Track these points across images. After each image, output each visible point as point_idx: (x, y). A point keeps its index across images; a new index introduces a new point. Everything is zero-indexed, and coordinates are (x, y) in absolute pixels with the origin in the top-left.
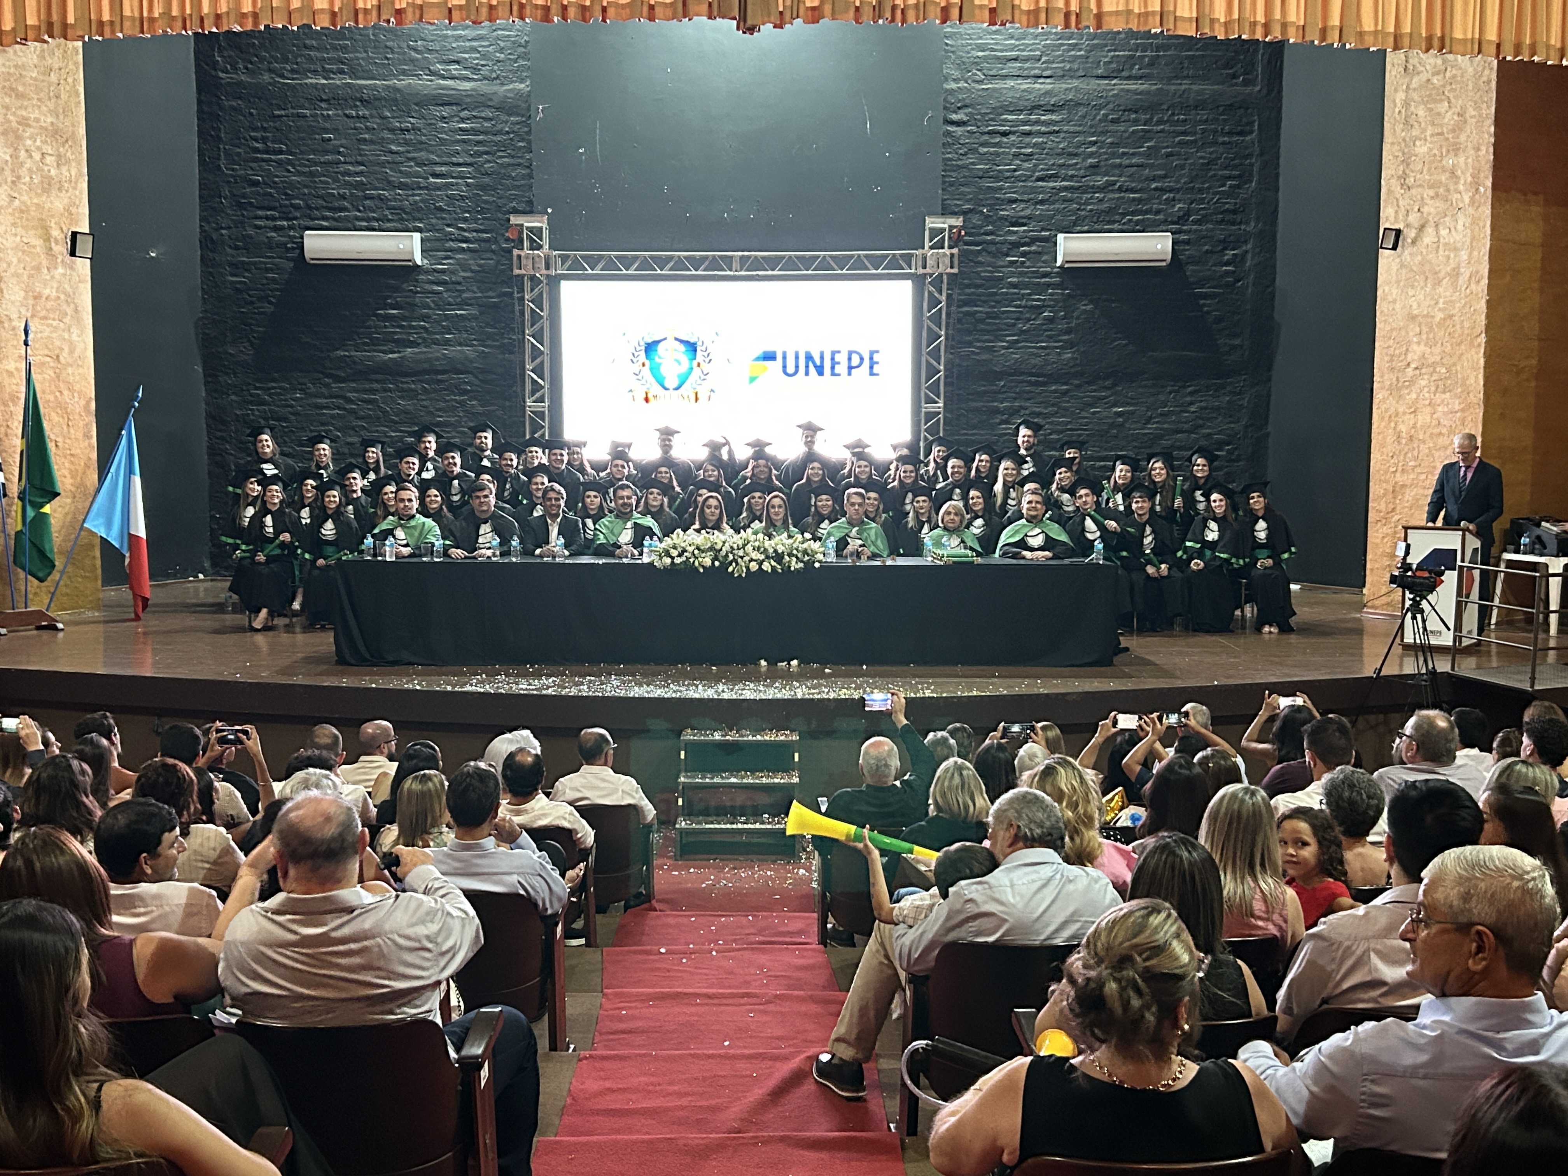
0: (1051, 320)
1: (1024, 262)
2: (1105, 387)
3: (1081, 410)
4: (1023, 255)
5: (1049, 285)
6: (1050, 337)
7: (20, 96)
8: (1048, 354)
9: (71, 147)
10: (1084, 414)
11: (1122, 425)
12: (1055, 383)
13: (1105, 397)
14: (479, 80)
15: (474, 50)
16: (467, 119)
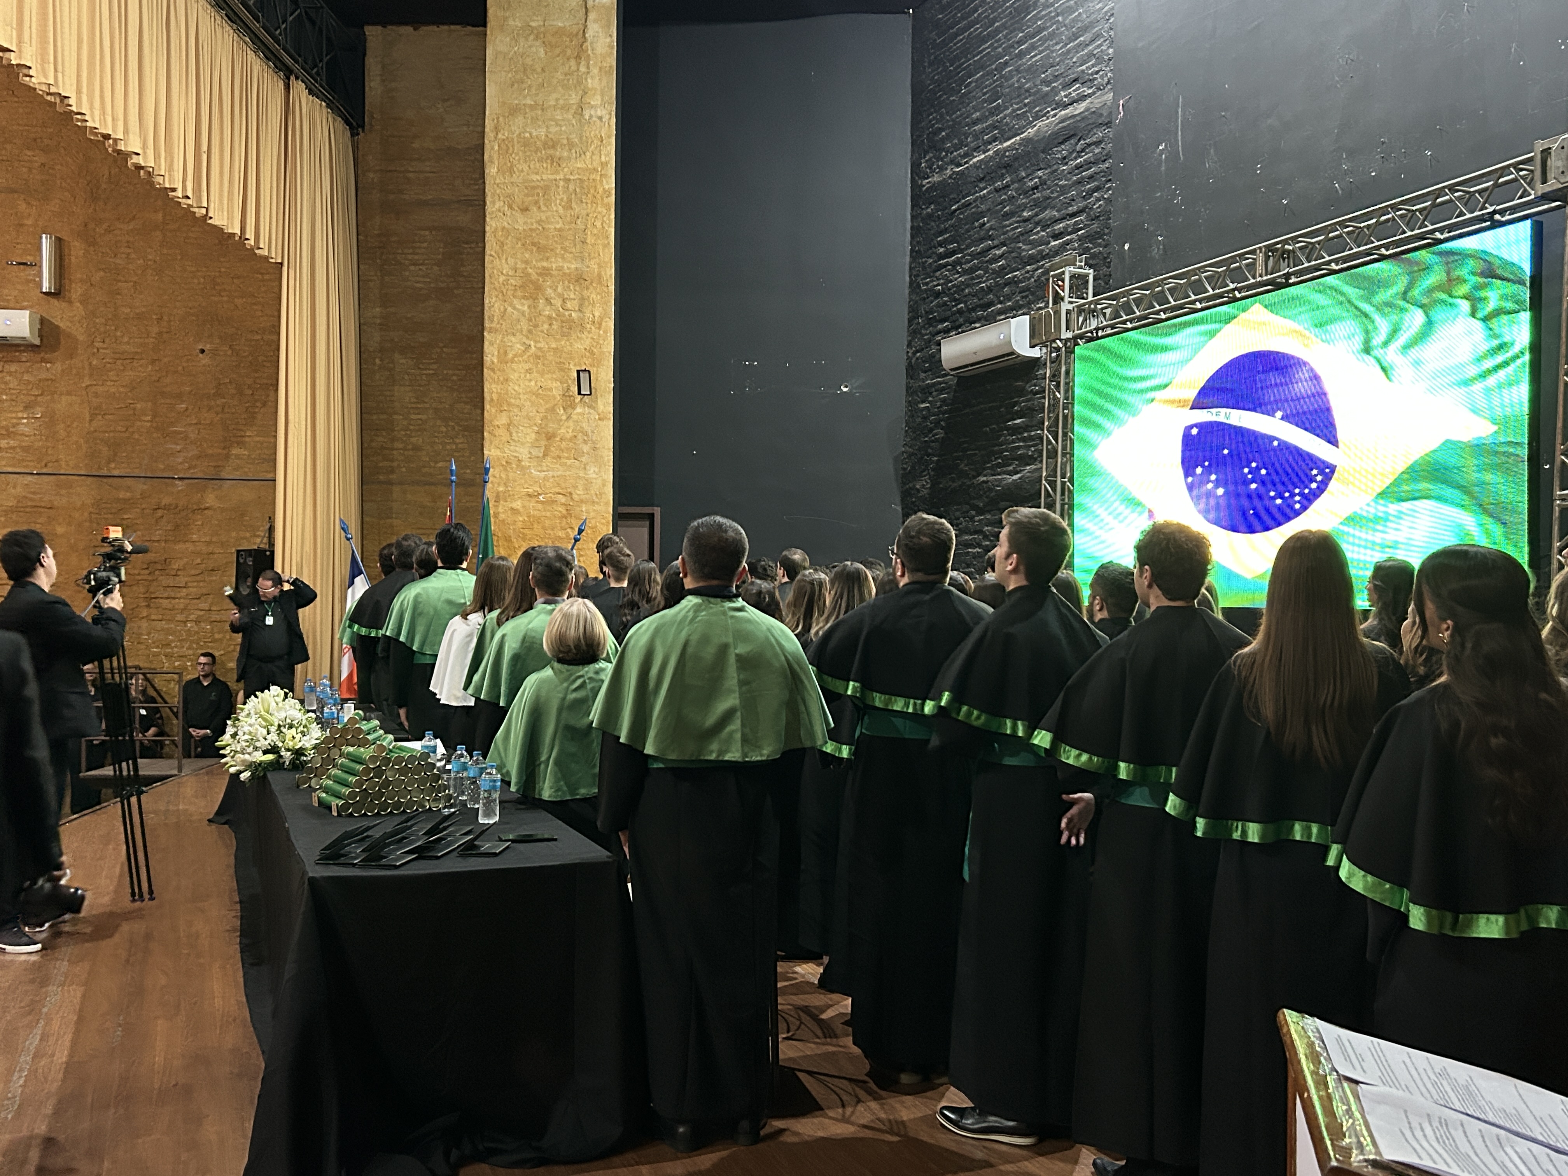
7: (541, 249)
9: (595, 288)
14: (1094, 93)
15: (1091, 55)
16: (1083, 150)
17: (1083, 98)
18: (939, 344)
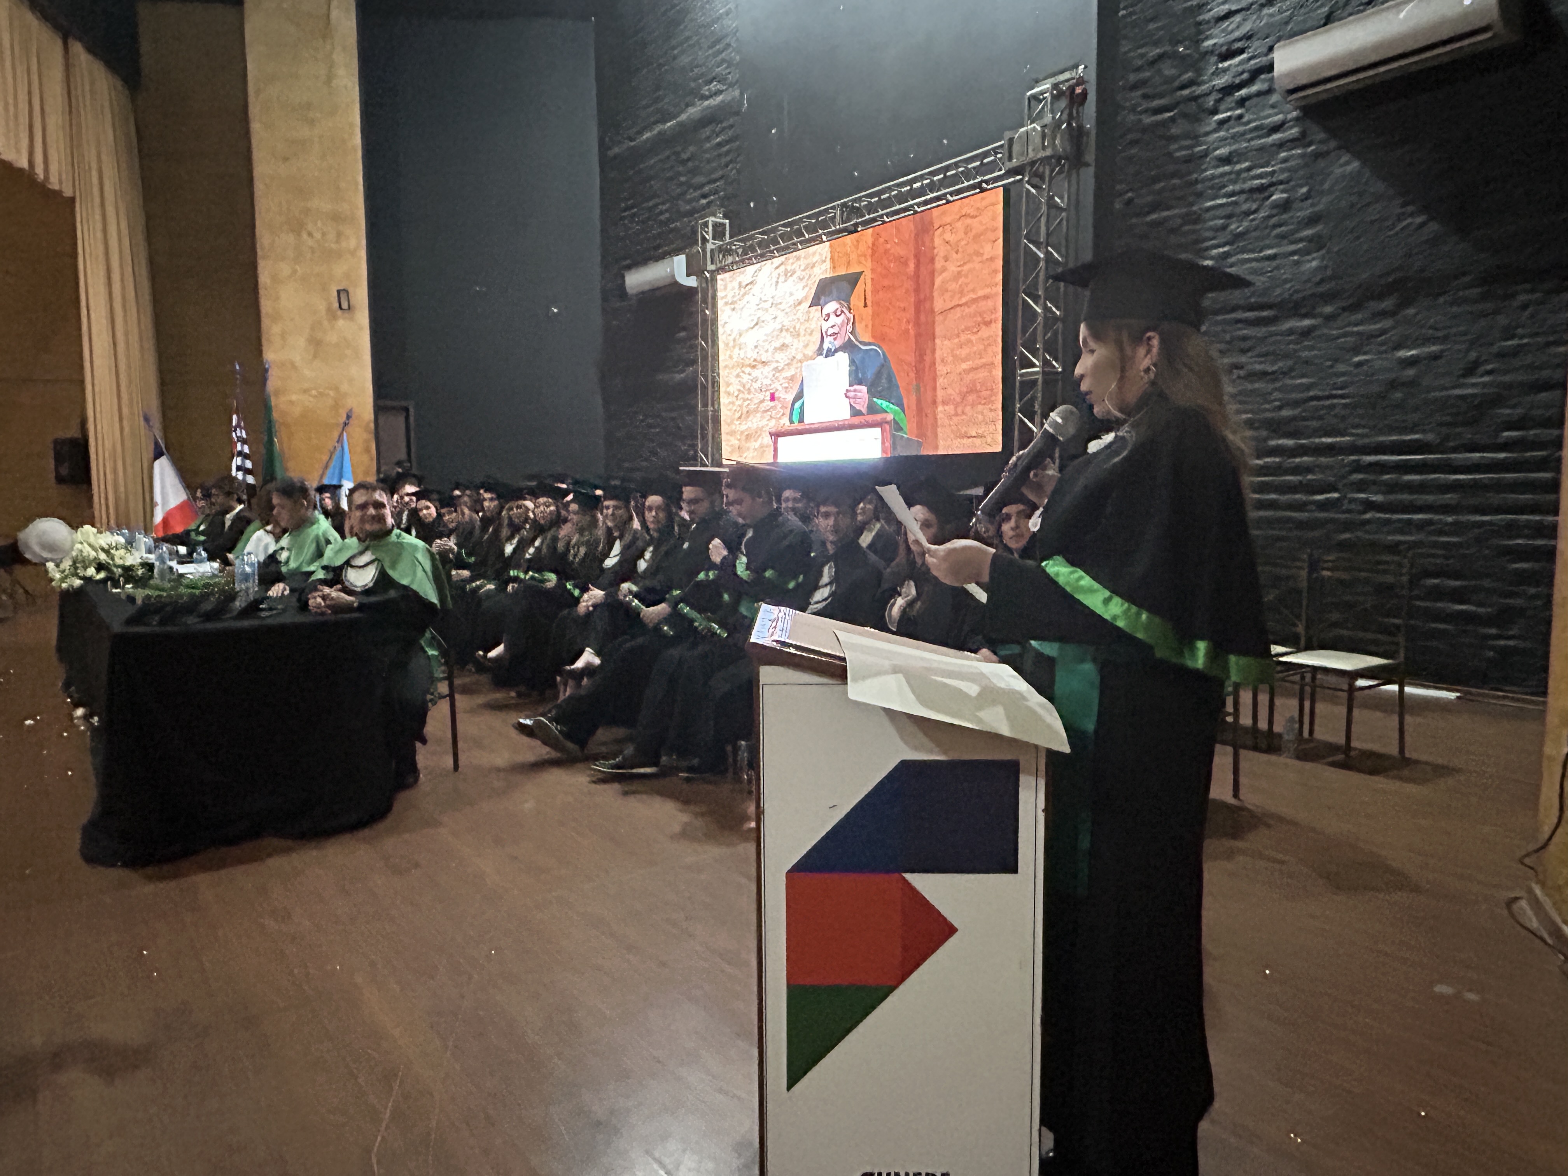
0: (1285, 206)
1: (1240, 117)
2: (1384, 314)
3: (1336, 361)
4: (1242, 102)
5: (1281, 145)
6: (1282, 237)
8: (1277, 268)
9: (349, 224)
10: (1341, 368)
11: (1413, 383)
12: (1288, 317)
13: (1383, 332)
14: (726, 89)
15: (723, 61)
16: (720, 132)
17: (719, 92)
18: (623, 277)
